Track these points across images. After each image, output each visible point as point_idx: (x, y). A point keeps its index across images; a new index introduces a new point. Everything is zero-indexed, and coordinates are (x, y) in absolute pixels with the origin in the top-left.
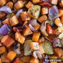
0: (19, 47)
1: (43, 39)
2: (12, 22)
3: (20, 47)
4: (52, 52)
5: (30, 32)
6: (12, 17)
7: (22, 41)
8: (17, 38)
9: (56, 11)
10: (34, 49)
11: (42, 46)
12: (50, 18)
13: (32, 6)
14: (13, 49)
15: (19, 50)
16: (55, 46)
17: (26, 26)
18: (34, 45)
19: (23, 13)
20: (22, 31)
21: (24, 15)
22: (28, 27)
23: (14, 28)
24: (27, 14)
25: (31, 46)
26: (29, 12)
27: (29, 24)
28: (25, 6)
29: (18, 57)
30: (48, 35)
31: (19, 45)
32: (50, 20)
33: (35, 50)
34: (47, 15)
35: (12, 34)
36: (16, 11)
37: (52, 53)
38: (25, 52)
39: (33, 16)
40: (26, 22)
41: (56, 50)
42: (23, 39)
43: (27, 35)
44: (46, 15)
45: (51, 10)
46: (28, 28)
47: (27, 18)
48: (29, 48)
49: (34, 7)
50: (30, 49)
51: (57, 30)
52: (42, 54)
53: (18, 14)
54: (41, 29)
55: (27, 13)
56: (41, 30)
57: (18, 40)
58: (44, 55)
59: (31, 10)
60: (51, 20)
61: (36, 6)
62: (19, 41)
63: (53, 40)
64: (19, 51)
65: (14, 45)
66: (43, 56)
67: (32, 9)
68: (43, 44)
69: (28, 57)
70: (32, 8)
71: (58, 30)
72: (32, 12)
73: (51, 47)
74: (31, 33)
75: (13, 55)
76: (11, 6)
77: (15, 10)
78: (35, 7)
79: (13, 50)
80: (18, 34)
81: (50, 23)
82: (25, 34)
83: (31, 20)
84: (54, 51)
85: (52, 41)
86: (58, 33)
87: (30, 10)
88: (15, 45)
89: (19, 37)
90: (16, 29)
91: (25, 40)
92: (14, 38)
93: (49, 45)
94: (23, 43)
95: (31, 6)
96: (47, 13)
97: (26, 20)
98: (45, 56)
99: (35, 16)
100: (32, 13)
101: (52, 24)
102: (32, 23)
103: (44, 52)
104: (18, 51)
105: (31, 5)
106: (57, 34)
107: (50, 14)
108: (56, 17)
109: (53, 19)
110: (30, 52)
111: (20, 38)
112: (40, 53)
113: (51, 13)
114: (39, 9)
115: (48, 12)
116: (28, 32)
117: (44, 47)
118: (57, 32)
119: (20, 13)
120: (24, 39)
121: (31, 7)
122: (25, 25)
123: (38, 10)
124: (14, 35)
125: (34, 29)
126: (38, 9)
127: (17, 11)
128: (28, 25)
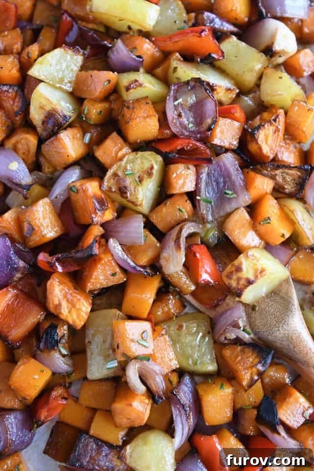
0: (63, 341)
1: (171, 304)
2: (33, 229)
3: (66, 338)
4: (212, 362)
5: (114, 275)
6: (34, 208)
7: (79, 316)
8: (56, 302)
9: (234, 177)
10: (129, 354)
11: (167, 337)
12: (206, 211)
13: (124, 156)
14: (38, 348)
15: (64, 352)
16: (226, 338)
17: (96, 250)
18: (131, 337)
19: (85, 191)
20: (77, 268)
21: (87, 197)
22: (107, 250)
23: (42, 257)
24: (99, 193)
25: (119, 341)
26: (108, 181)
27: (111, 241)
28: (93, 154)
29: (61, 385)
30: (193, 288)
31: (63, 330)
32: (203, 219)
33: (136, 358)
34: (191, 196)
35: (34, 281)
36: (52, 173)
37: (211, 367)
38: (89, 362)
39: (129, 201)
40: (97, 231)
41: (227, 353)
42: (84, 309)
43: (98, 286)
44: (186, 198)
45: (208, 174)
46: (106, 258)
47: (99, 213)
48: (107, 345)
49: (133, 162)
50: (114, 351)
51: (233, 269)
52: (166, 371)
53: (58, 190)
54: (163, 262)
55: (100, 186)
56: (161, 267)
57: (61, 313)
58: (174, 378)
59: (120, 174)
60: (210, 218)
61: (140, 153)
62: (62, 317)
63: (219, 310)
64: (64, 356)
65: (42, 331)
66: (171, 382)
67: (125, 169)
68: (172, 328)
69: (103, 383)
70: (123, 163)
71: (239, 269)
72: (124, 181)
73: (207, 339)
74: (120, 278)
75: (36, 377)
76: (29, 151)
77: (47, 169)
78: (139, 161)
79: (39, 352)
80: (61, 283)
81: (206, 234)
82: (89, 284)
83: (118, 217)
84: (220, 359)
85: (212, 314)
86: (238, 283)
87: (115, 175)
88: (47, 332)
89: (65, 296)
90: (49, 263)
91: (92, 311)
92: (40, 297)
93: (197, 332)
94: (82, 323)
95: (120, 154)
96: (190, 187)
97: (95, 220)
98: (179, 382)
99: (139, 203)
100: (126, 188)
101: (212, 236)
102: (123, 234)
103: (175, 364)
104: (60, 361)
105: (121, 149)
106: (234, 284)
107: (206, 193)
108: (234, 205)
109: (216, 217)
110: (114, 364)
111: (68, 301)
112: (158, 372)
113: (210, 189)
114: (154, 171)
115: (196, 185)
116: (105, 275)
117: (174, 342)
118: (235, 277)
119: (70, 189)
120: (85, 306)
121: (121, 159)
122: (91, 247)
123: (150, 174)
124: (39, 285)
125: (132, 264)
126: (152, 168)
127: (57, 174)
128: (107, 241)
